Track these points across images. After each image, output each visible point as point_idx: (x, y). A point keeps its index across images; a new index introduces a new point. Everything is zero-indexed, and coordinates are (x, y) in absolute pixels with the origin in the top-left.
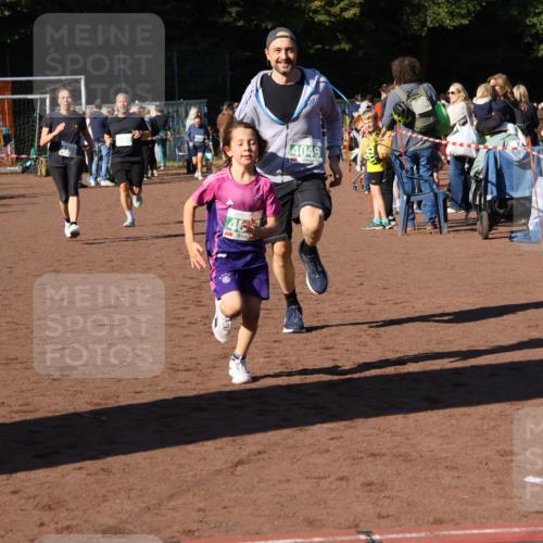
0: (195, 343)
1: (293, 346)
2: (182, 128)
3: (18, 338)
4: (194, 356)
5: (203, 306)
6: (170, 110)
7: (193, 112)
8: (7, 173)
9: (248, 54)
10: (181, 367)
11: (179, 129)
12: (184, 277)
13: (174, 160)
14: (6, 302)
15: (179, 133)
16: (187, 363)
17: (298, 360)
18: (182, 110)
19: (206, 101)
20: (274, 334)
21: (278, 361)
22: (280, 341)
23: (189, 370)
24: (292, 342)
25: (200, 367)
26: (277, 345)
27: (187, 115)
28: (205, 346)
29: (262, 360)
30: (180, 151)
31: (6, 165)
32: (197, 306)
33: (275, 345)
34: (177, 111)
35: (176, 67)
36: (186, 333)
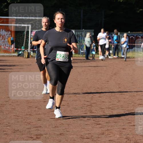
0: (90, 127)
1: (130, 131)
2: (83, 41)
3: (18, 122)
4: (90, 133)
5: (93, 113)
6: (79, 33)
7: (88, 35)
8: (11, 56)
9: (112, 12)
10: (85, 137)
11: (82, 41)
12: (85, 101)
13: (79, 54)
14: (13, 107)
15: (82, 43)
16: (87, 135)
17: (133, 137)
18: (83, 34)
19: (93, 30)
20: (122, 126)
21: (125, 137)
22: (125, 129)
23: (88, 138)
24: (130, 129)
25: (93, 137)
26: (124, 130)
27: (85, 36)
28: (95, 129)
29: (118, 136)
30: (82, 50)
31: (11, 53)
32: (91, 113)
33: (123, 130)
34: (82, 34)
35: (82, 16)
36: (87, 123)
